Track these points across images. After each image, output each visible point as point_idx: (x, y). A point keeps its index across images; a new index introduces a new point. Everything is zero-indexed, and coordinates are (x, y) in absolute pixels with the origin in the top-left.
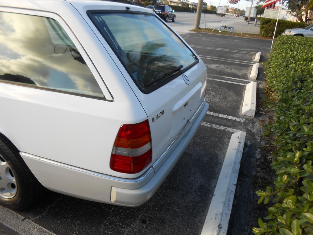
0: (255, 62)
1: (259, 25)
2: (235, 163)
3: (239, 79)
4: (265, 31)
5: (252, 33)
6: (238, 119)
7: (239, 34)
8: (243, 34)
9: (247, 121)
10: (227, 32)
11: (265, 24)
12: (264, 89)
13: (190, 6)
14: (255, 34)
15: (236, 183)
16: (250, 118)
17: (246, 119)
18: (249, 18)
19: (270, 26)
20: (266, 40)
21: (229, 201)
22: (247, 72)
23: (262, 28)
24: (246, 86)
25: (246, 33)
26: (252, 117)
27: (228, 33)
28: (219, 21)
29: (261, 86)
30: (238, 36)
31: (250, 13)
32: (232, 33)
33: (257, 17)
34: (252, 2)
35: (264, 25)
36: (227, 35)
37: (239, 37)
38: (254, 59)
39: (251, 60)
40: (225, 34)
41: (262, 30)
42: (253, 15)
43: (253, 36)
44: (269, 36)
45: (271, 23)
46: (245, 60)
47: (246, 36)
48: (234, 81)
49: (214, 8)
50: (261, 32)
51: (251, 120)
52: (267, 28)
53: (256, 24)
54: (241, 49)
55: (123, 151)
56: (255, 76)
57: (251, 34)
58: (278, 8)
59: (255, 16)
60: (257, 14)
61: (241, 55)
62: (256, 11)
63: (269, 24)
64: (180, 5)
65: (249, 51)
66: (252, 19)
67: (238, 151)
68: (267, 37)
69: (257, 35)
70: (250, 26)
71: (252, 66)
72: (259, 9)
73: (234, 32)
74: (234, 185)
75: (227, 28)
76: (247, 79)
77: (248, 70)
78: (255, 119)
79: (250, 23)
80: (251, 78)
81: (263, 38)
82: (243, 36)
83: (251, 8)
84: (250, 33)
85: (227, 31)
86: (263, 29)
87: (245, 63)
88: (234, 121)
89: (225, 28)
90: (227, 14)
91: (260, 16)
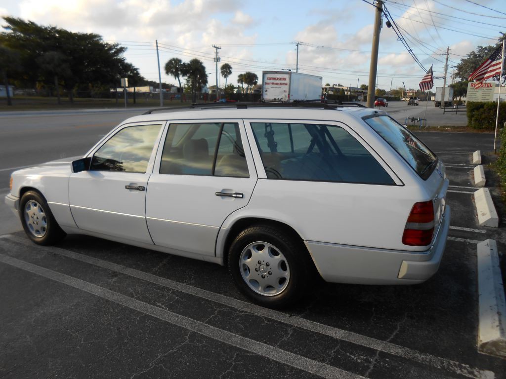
0: (476, 165)
1: (465, 113)
2: (494, 267)
3: (460, 187)
4: (476, 120)
5: (456, 126)
6: (476, 231)
7: (435, 128)
8: (441, 127)
9: (491, 233)
10: (417, 126)
11: (476, 111)
12: (501, 197)
13: (346, 93)
14: (460, 125)
15: (502, 283)
16: (493, 229)
17: (488, 230)
18: (442, 104)
19: (483, 113)
20: (480, 133)
21: (500, 296)
22: (469, 178)
23: (471, 117)
24: (473, 195)
25: (447, 125)
26: (495, 227)
27: (418, 128)
28: (397, 111)
29: (495, 194)
30: (435, 130)
31: (443, 96)
32: (424, 127)
33: (455, 100)
34: (444, 80)
35: (474, 111)
36: (418, 131)
37: (436, 132)
38: (473, 160)
39: (468, 162)
40: (413, 130)
41: (471, 120)
42: (447, 98)
43: (459, 130)
44: (483, 127)
45: (485, 108)
46: (460, 162)
47: (447, 130)
48: (454, 189)
49: (383, 93)
50: (470, 122)
51: (495, 231)
52: (479, 117)
53: (457, 111)
54: (447, 149)
55: (416, 226)
56: (482, 181)
57: (454, 127)
58: (489, 85)
59: (451, 99)
60: (455, 96)
61: (451, 157)
62: (452, 91)
63: (481, 110)
64: (331, 93)
65: (462, 150)
66: (448, 104)
67: (492, 257)
68: (481, 128)
69: (464, 127)
70: (448, 115)
71: (473, 169)
72: (456, 88)
73: (427, 126)
74: (501, 284)
75: (416, 121)
76: (471, 185)
77: (468, 175)
78: (500, 230)
79: (446, 110)
80: (477, 185)
81: (475, 131)
82: (442, 131)
83: (444, 88)
84: (453, 125)
85: (415, 124)
86: (473, 119)
87: (461, 166)
88: (473, 233)
89: (412, 121)
90: (404, 99)
91: (460, 99)
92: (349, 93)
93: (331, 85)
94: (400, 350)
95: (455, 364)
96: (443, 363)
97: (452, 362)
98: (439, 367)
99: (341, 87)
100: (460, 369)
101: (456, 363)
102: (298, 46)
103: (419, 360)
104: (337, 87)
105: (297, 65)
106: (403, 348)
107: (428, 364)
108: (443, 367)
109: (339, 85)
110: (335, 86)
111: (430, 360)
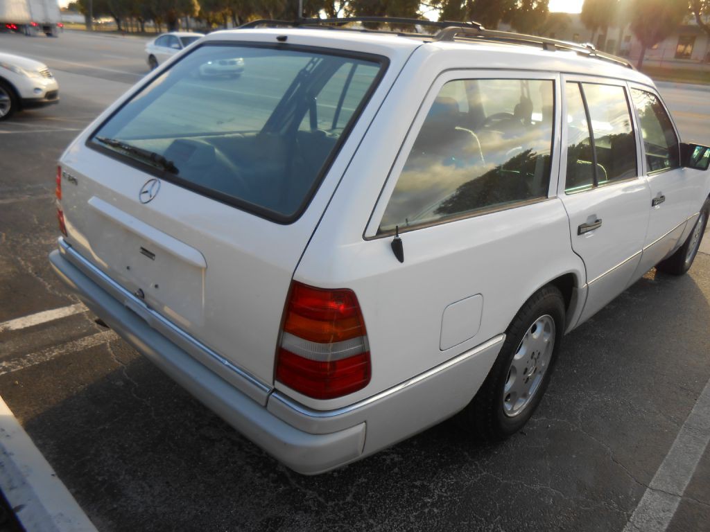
94: (84, 344)
95: (14, 368)
96: (28, 362)
97: (19, 367)
98: (28, 355)
100: (4, 367)
101: (14, 370)
103: (55, 348)
106: (84, 348)
107: (43, 351)
108: (24, 358)
111: (44, 356)
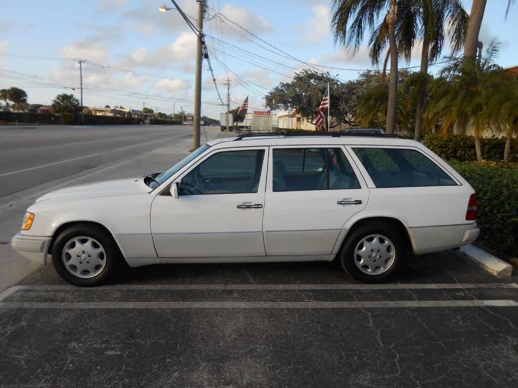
18: (228, 128)
31: (227, 122)
42: (231, 124)
60: (235, 121)
64: (111, 114)
66: (231, 129)
72: (235, 114)
83: (228, 115)
90: (185, 123)
91: (237, 124)
92: (136, 116)
93: (112, 108)
99: (123, 110)
102: (80, 63)
104: (118, 109)
105: (81, 84)
109: (121, 108)
110: (116, 109)
